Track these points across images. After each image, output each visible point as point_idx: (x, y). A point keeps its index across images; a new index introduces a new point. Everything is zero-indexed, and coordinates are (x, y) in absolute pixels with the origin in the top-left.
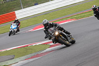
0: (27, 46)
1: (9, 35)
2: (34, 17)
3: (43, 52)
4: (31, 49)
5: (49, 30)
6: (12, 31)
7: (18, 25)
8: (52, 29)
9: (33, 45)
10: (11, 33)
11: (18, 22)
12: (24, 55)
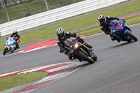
0: (16, 74)
1: (4, 54)
2: (26, 33)
3: (38, 82)
4: (22, 78)
5: (65, 42)
6: (7, 48)
7: (17, 40)
8: (70, 40)
9: (25, 72)
10: (6, 51)
11: (17, 35)
12: (12, 87)
